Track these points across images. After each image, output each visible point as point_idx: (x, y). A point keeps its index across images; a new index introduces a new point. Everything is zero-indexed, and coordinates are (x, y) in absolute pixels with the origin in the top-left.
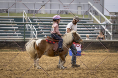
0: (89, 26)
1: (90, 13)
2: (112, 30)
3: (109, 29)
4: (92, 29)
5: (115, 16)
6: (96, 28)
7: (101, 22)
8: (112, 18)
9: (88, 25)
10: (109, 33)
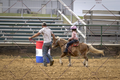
0: (59, 27)
1: (59, 11)
2: (85, 32)
3: (83, 31)
4: (61, 30)
5: (90, 15)
6: (66, 30)
7: (72, 23)
8: (85, 17)
9: (57, 26)
10: (82, 35)
